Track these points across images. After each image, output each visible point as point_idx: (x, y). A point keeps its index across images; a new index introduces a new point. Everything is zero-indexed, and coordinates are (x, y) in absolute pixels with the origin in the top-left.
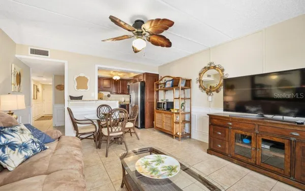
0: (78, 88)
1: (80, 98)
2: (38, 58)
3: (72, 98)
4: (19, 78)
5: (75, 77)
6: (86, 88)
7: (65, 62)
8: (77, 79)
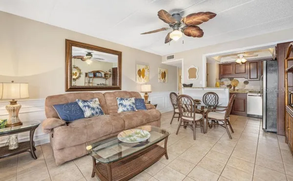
0: (190, 77)
1: (191, 86)
2: (172, 61)
3: (185, 86)
4: (164, 75)
5: (188, 69)
6: (195, 77)
7: (182, 59)
8: (189, 71)
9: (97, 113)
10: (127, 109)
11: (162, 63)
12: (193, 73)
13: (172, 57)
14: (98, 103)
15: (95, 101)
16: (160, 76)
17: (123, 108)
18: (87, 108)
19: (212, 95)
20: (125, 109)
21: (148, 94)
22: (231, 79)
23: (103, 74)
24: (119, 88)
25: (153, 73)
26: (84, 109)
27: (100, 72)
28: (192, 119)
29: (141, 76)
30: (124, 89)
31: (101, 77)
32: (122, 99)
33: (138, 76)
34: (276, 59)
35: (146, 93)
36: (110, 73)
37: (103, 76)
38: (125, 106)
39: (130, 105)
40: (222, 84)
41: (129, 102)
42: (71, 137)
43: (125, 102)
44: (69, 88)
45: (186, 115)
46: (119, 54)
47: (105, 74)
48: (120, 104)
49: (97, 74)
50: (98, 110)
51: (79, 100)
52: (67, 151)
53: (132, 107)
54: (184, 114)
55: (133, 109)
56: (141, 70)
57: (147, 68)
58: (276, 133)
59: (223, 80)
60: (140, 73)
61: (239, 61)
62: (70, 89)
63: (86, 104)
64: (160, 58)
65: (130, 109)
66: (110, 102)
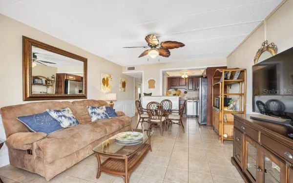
0: (150, 87)
1: (150, 94)
2: (132, 72)
3: (145, 94)
4: (124, 85)
5: (148, 81)
6: (154, 87)
7: (143, 72)
8: (149, 82)
9: (74, 123)
10: (102, 117)
11: (123, 73)
12: (152, 83)
13: (133, 68)
14: (71, 112)
15: (68, 110)
16: (121, 86)
17: (97, 117)
18: (63, 118)
19: (167, 102)
20: (99, 117)
21: (113, 103)
22: (176, 90)
23: (44, 80)
24: (85, 97)
25: (115, 83)
26: (59, 119)
27: (39, 78)
28: (159, 121)
29: (105, 86)
30: (89, 97)
31: (42, 84)
32: (93, 108)
33: (102, 85)
34: (206, 77)
35: (111, 102)
36: (53, 79)
37: (44, 82)
38: (99, 114)
39: (103, 113)
40: (170, 93)
41: (101, 111)
42: (63, 148)
43: (98, 111)
44: (28, 96)
45: (155, 118)
46: (85, 61)
47: (46, 81)
48: (92, 113)
49: (36, 80)
50: (74, 120)
51: (50, 111)
52: (58, 163)
53: (106, 114)
54: (153, 118)
55: (106, 117)
56: (105, 79)
57: (110, 77)
58: (205, 125)
59: (170, 90)
60: (105, 82)
61: (183, 77)
62: (30, 97)
63: (60, 114)
64: (121, 68)
65: (104, 117)
66: (81, 111)
